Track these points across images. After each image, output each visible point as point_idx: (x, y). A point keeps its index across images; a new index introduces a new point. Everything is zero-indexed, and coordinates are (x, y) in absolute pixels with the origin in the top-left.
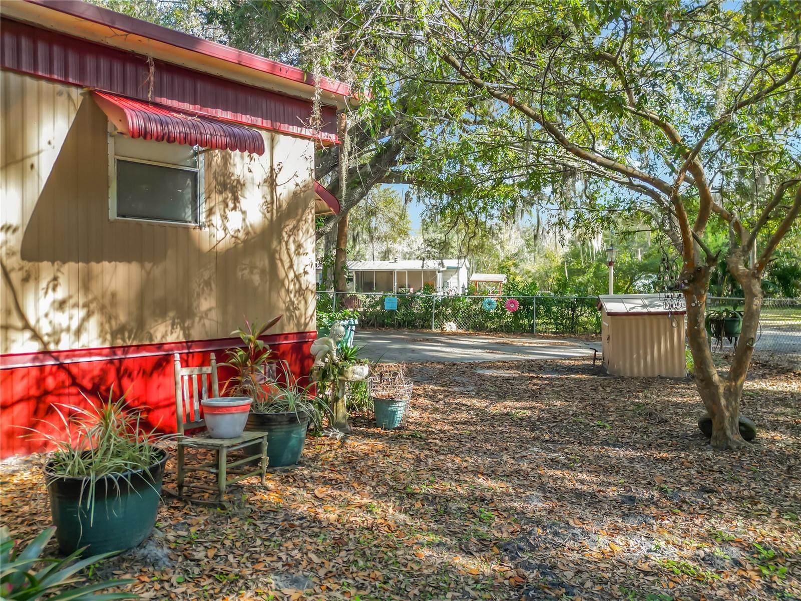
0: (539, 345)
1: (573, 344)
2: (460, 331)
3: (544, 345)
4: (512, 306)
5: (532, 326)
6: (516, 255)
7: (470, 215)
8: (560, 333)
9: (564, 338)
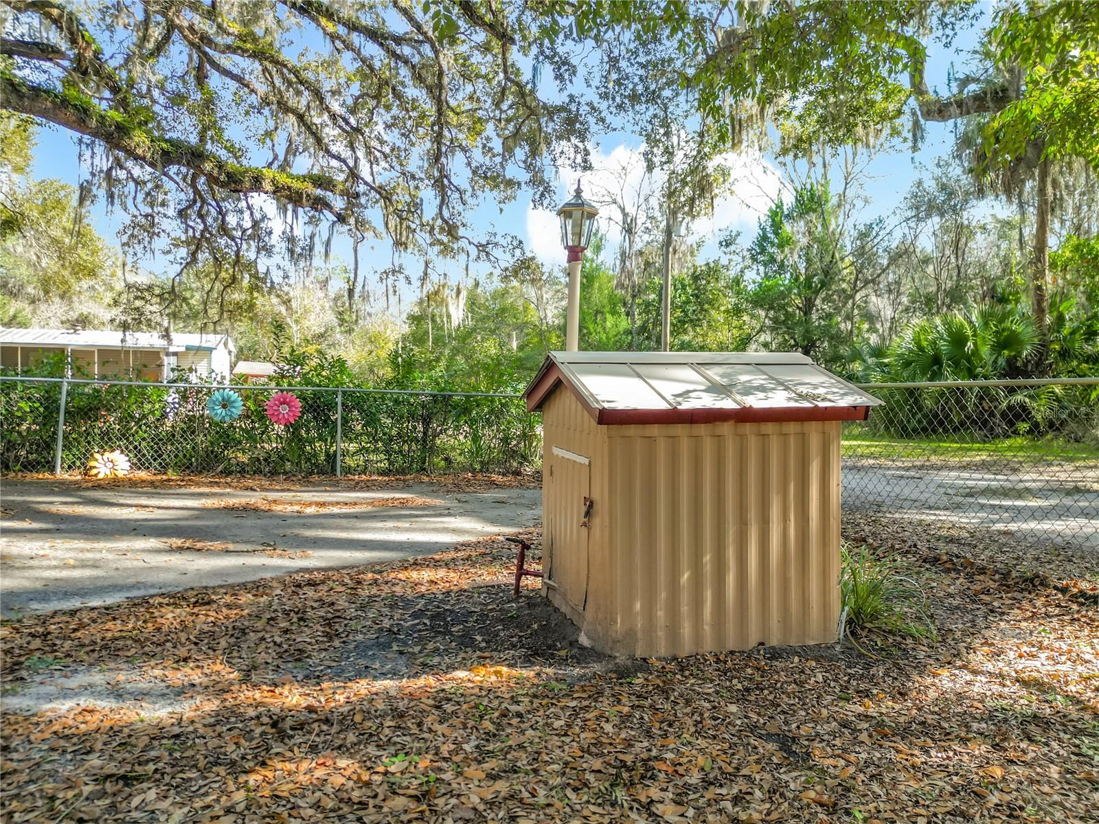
0: (345, 510)
1: (428, 501)
2: (143, 474)
3: (356, 509)
4: (284, 410)
5: (331, 458)
6: (322, 336)
7: (227, 246)
8: (398, 472)
9: (407, 487)
